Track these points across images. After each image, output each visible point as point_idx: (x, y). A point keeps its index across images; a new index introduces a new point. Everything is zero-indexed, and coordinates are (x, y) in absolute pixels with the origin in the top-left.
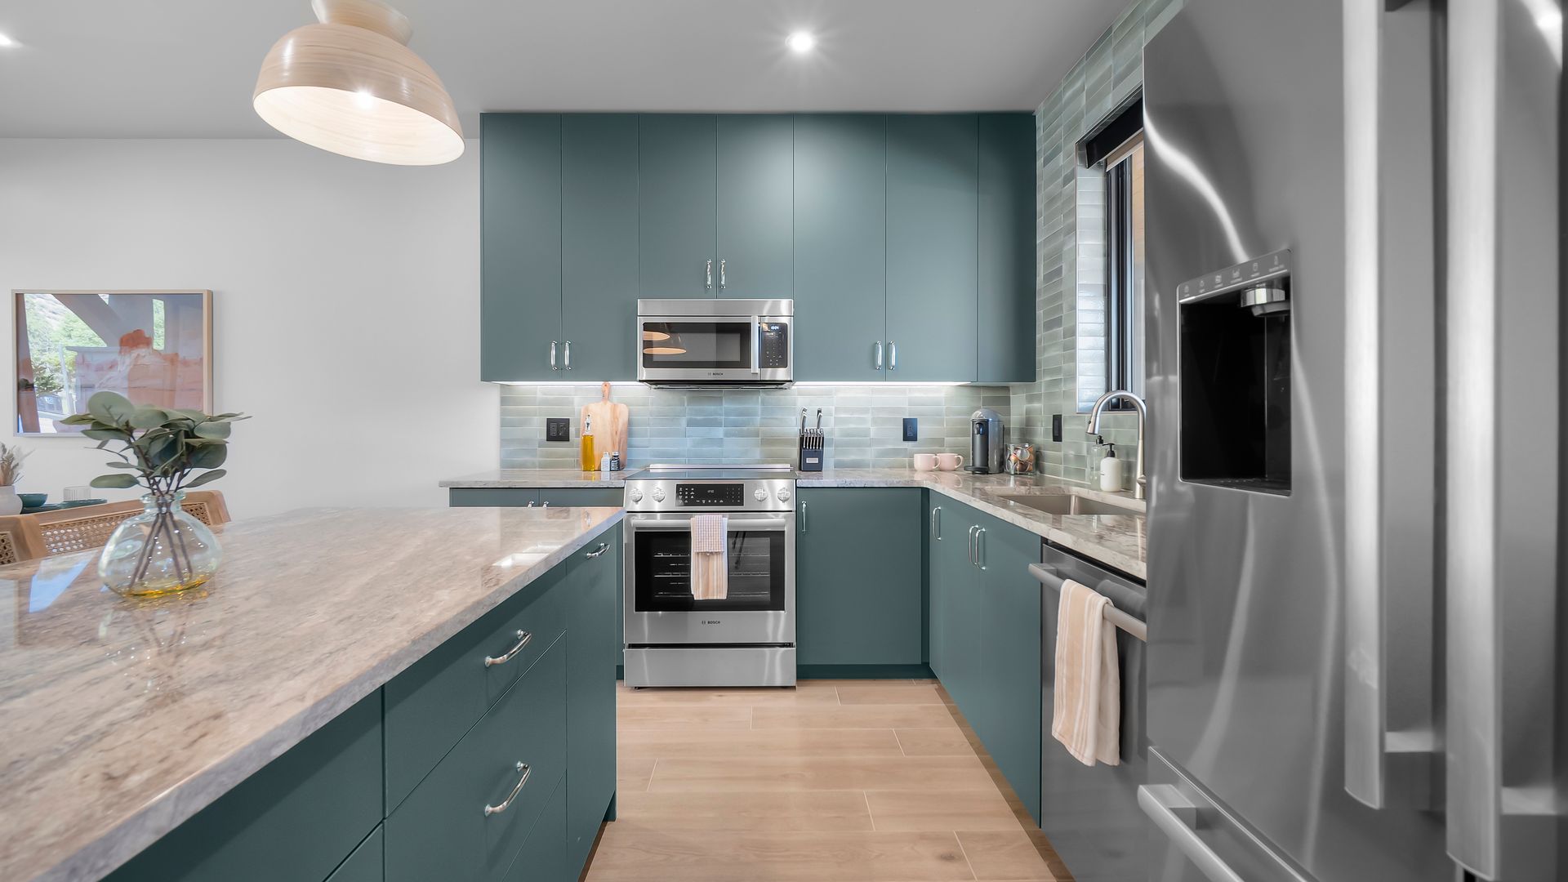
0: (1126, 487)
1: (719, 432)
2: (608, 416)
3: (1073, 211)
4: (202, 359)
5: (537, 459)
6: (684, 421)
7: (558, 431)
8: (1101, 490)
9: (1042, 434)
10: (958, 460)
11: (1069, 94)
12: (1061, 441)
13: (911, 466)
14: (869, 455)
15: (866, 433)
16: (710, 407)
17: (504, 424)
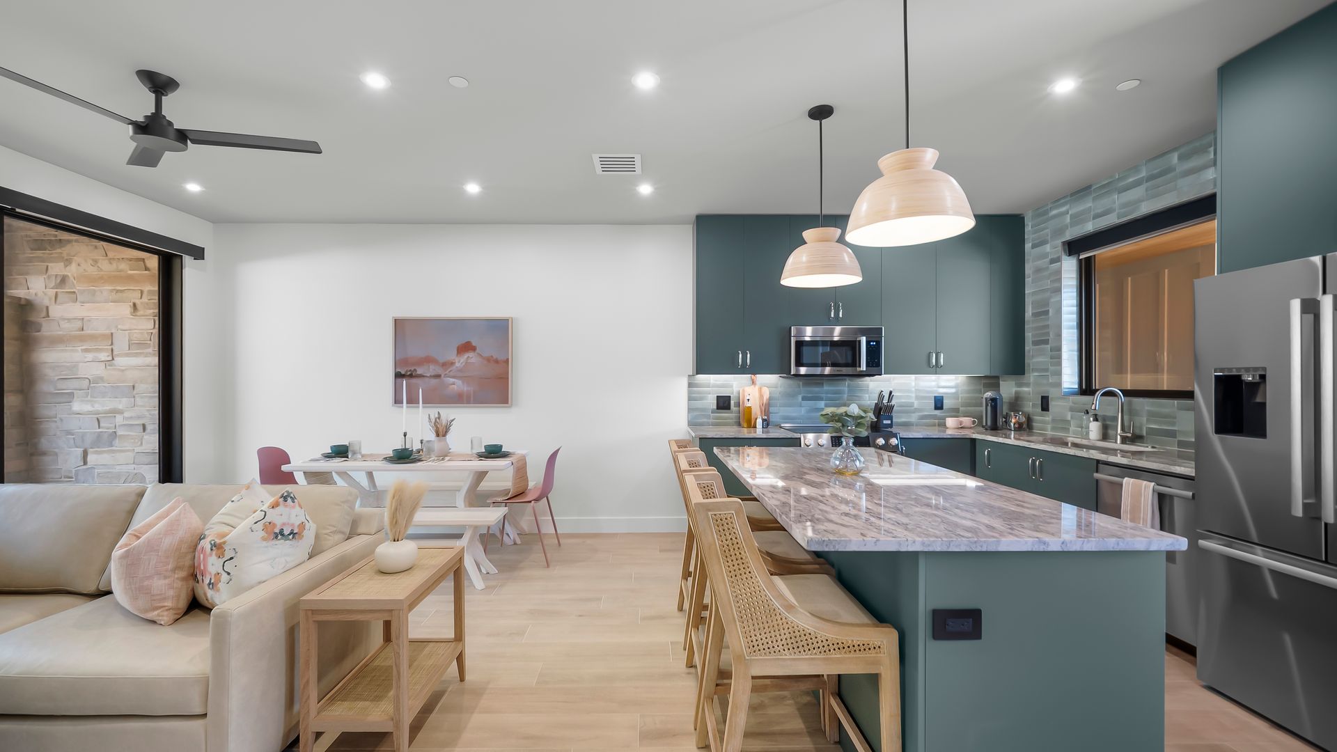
0: (1105, 436)
1: (822, 404)
2: (757, 395)
3: (1060, 280)
4: (508, 359)
5: (711, 421)
6: (800, 398)
7: (723, 403)
8: (1089, 439)
9: (1032, 406)
10: (974, 422)
11: (1054, 212)
12: (1048, 411)
13: (944, 425)
14: (913, 418)
15: (911, 405)
16: (816, 389)
17: (690, 399)
